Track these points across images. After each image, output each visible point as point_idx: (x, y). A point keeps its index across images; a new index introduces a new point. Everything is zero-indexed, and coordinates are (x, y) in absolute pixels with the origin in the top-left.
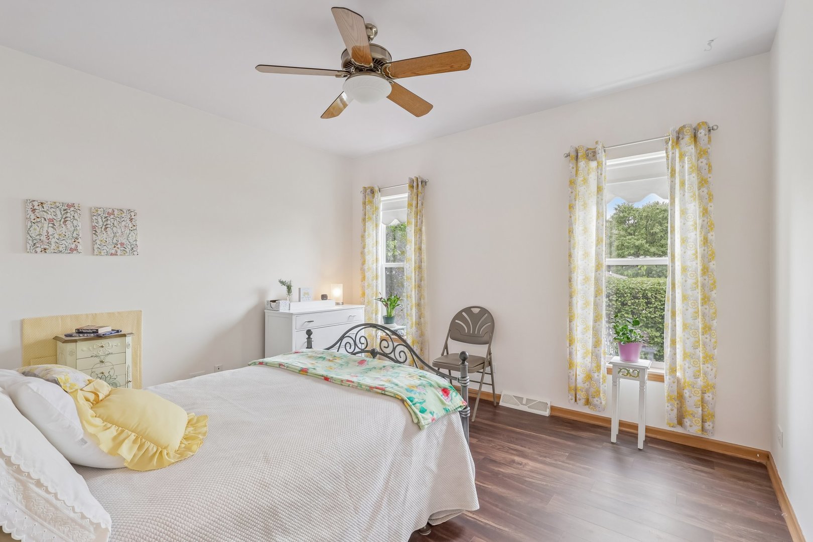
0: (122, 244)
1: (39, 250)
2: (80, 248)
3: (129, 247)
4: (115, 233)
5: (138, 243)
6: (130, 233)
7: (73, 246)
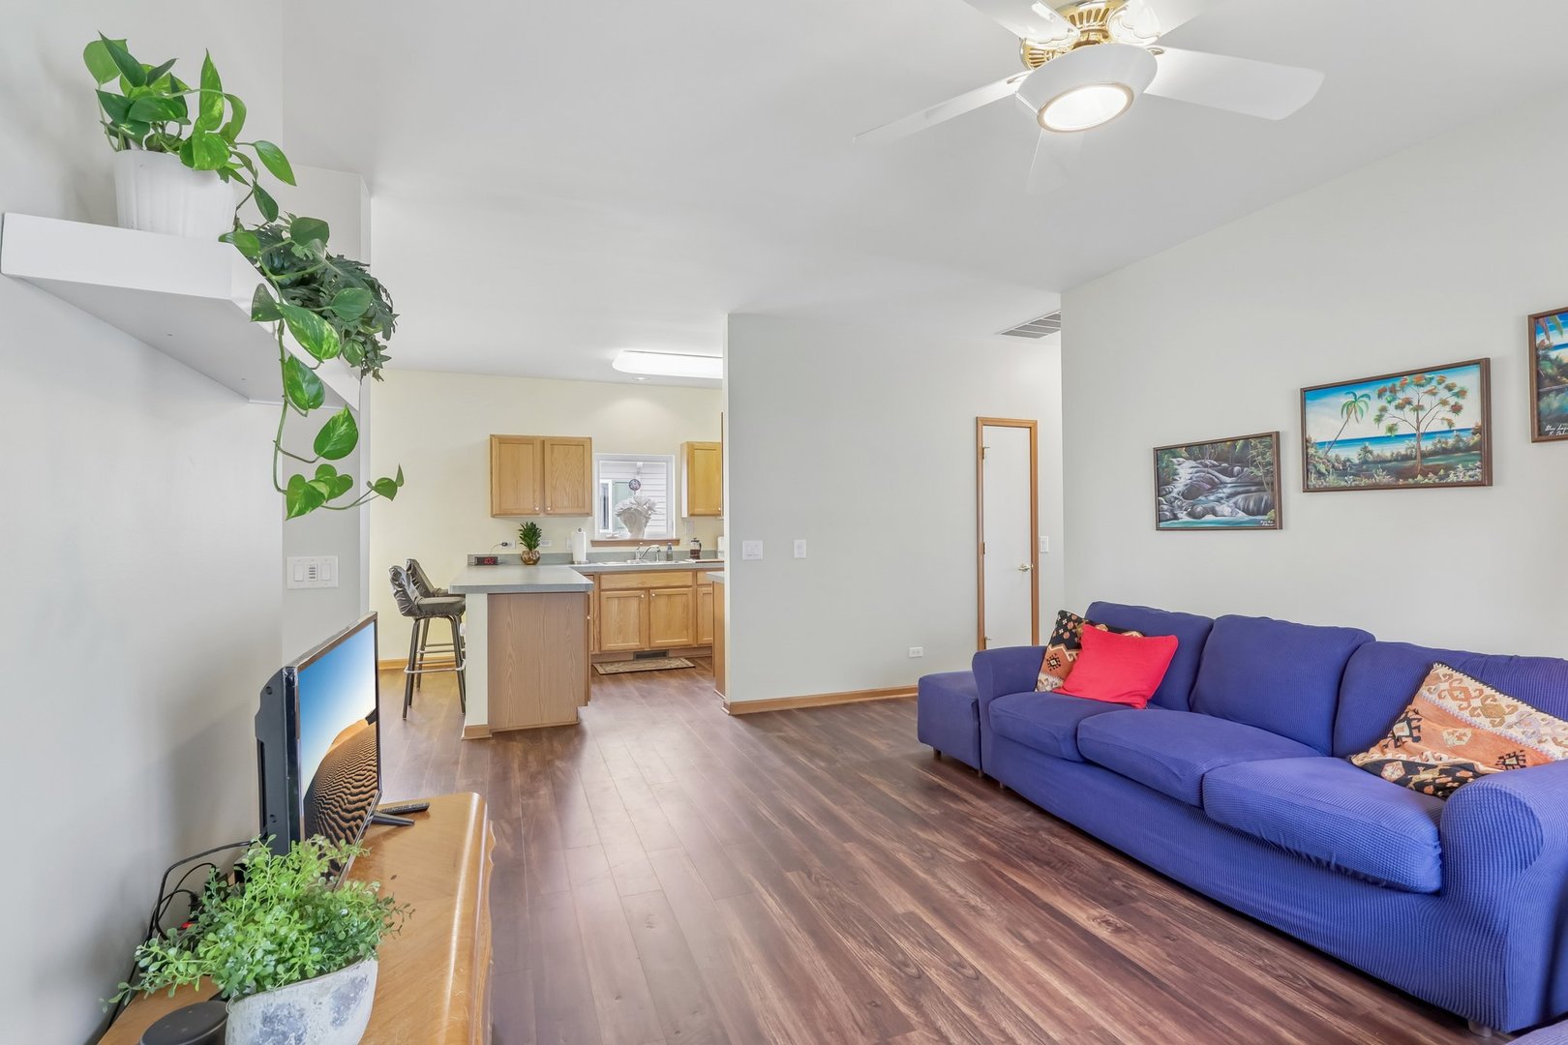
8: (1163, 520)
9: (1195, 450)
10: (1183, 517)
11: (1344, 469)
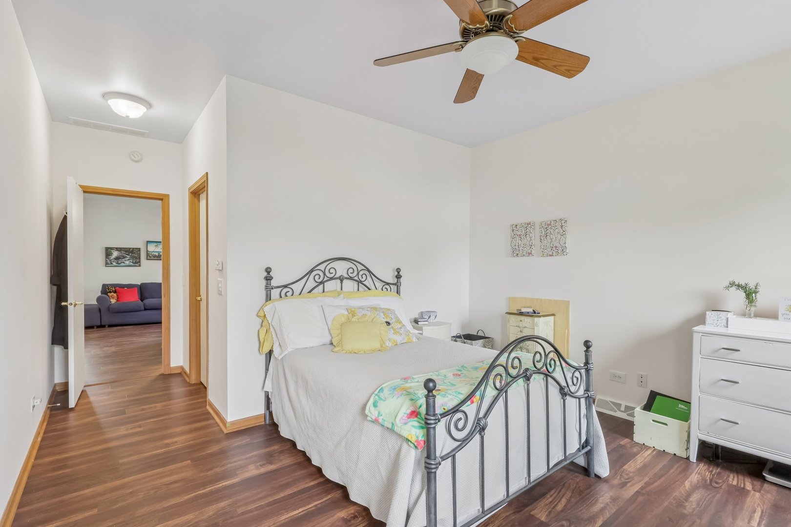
0: (556, 247)
1: (515, 255)
2: (533, 252)
3: (560, 249)
4: (551, 239)
5: (567, 245)
6: (561, 238)
7: (530, 251)
8: (107, 264)
9: (117, 249)
10: (114, 264)
11: (155, 256)
